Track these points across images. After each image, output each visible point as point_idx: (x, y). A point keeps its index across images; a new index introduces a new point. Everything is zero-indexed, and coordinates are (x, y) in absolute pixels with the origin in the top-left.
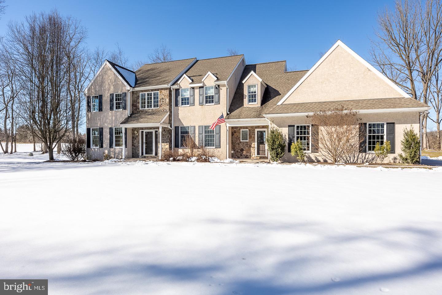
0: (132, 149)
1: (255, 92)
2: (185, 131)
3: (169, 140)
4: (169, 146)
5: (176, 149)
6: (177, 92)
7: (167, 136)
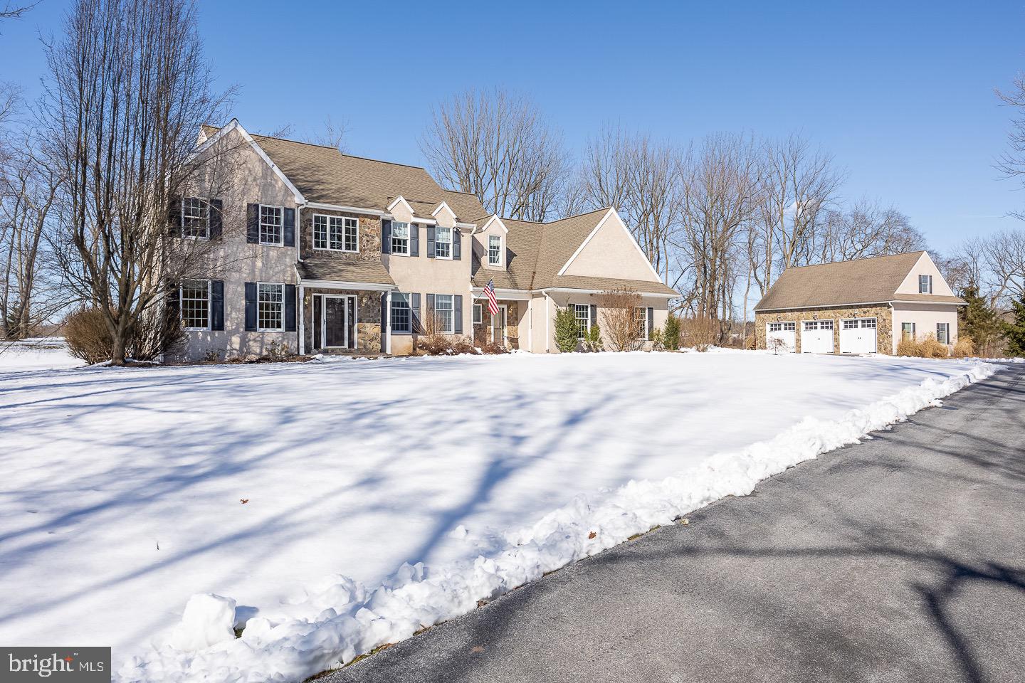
1: (498, 248)
2: (400, 301)
6: (386, 226)
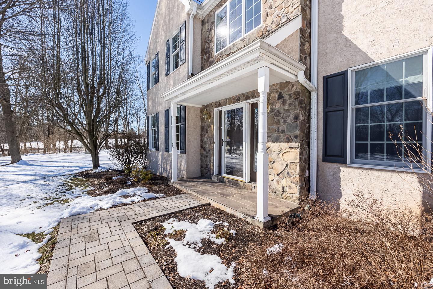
0: (201, 156)
3: (301, 130)
4: (301, 153)
5: (331, 167)
7: (292, 117)
